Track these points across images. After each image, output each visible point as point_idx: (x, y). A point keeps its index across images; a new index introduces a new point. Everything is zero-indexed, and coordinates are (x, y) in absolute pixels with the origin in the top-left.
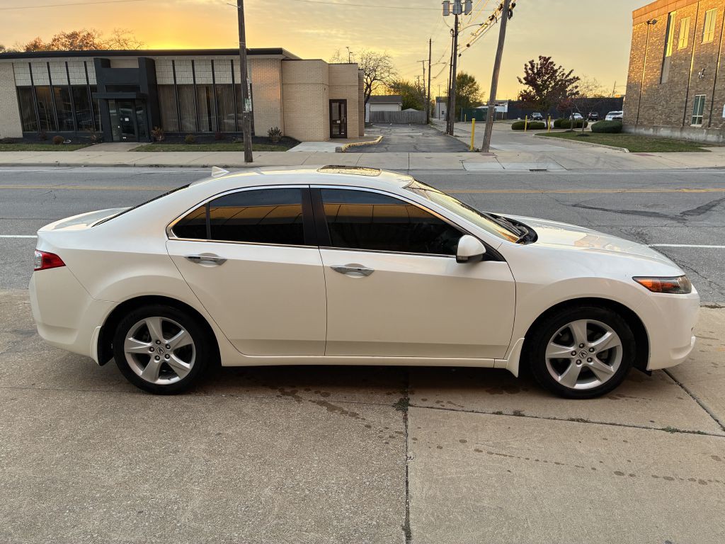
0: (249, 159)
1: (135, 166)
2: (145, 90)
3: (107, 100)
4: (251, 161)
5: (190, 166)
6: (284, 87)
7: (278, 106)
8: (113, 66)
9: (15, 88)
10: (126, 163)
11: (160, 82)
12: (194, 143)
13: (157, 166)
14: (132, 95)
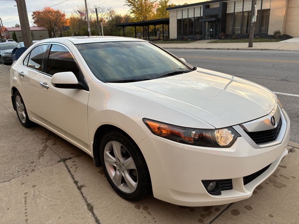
0: (250, 46)
1: (201, 49)
2: (220, 16)
3: (205, 22)
4: (252, 46)
5: (222, 49)
6: (289, 9)
7: (282, 19)
8: (210, 7)
9: (176, 20)
10: (198, 47)
11: (228, 12)
12: (236, 39)
13: (209, 49)
14: (214, 19)
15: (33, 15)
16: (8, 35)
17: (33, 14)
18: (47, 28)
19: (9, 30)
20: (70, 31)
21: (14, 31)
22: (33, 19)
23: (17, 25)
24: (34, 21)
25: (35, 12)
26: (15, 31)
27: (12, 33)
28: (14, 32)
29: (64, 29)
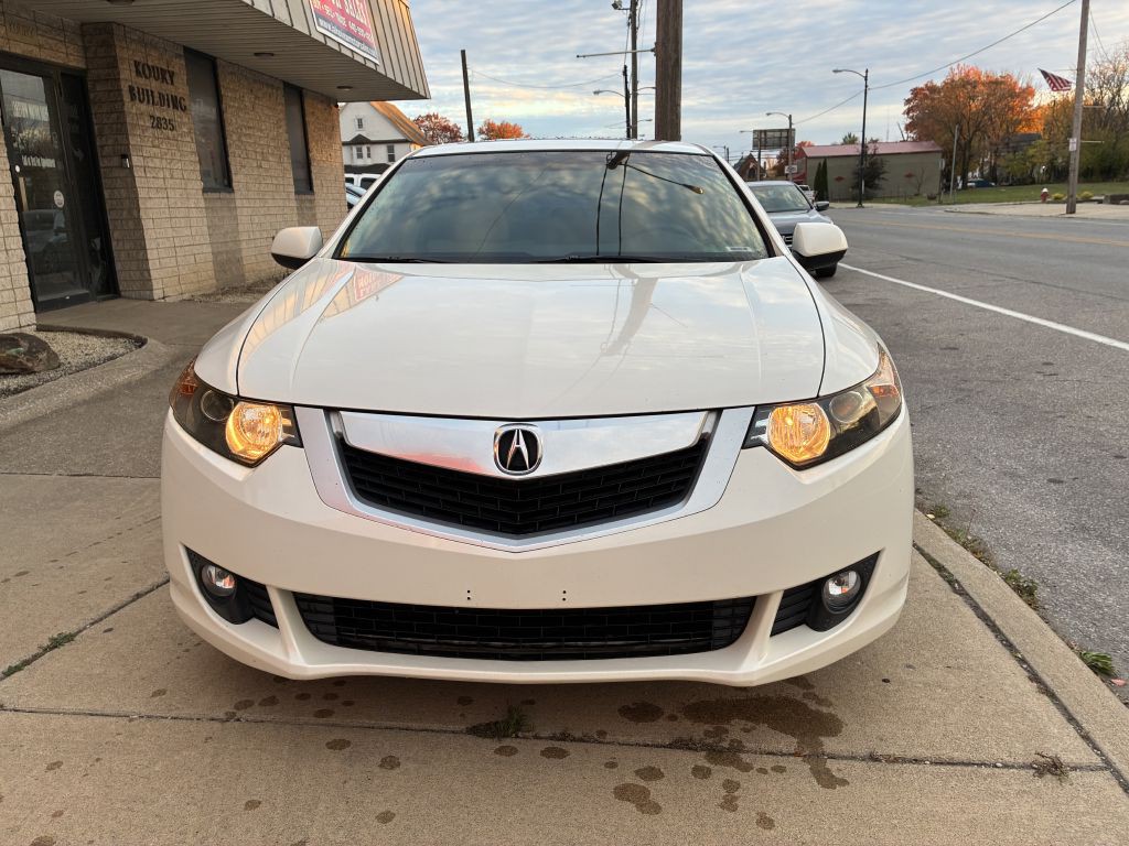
15: (908, 101)
16: (803, 171)
17: (909, 96)
18: (942, 146)
19: (809, 155)
20: (1031, 152)
21: (825, 158)
22: (908, 114)
23: (850, 136)
24: (909, 121)
25: (922, 89)
26: (829, 157)
27: (816, 163)
28: (825, 163)
29: (1011, 145)
